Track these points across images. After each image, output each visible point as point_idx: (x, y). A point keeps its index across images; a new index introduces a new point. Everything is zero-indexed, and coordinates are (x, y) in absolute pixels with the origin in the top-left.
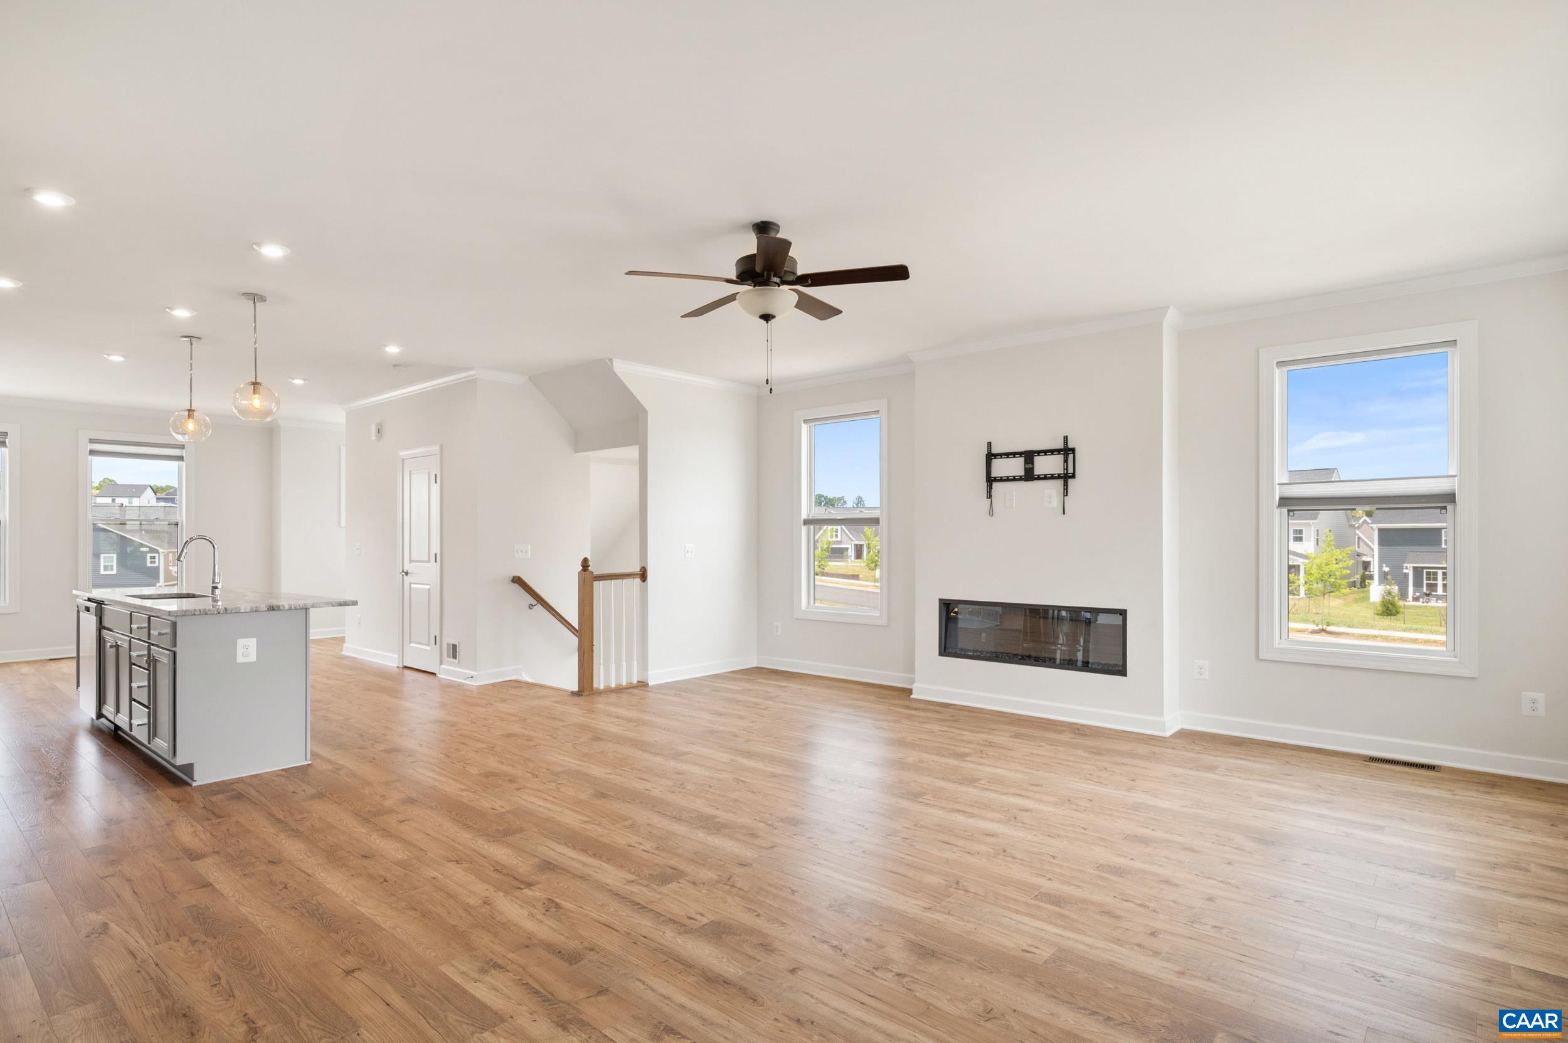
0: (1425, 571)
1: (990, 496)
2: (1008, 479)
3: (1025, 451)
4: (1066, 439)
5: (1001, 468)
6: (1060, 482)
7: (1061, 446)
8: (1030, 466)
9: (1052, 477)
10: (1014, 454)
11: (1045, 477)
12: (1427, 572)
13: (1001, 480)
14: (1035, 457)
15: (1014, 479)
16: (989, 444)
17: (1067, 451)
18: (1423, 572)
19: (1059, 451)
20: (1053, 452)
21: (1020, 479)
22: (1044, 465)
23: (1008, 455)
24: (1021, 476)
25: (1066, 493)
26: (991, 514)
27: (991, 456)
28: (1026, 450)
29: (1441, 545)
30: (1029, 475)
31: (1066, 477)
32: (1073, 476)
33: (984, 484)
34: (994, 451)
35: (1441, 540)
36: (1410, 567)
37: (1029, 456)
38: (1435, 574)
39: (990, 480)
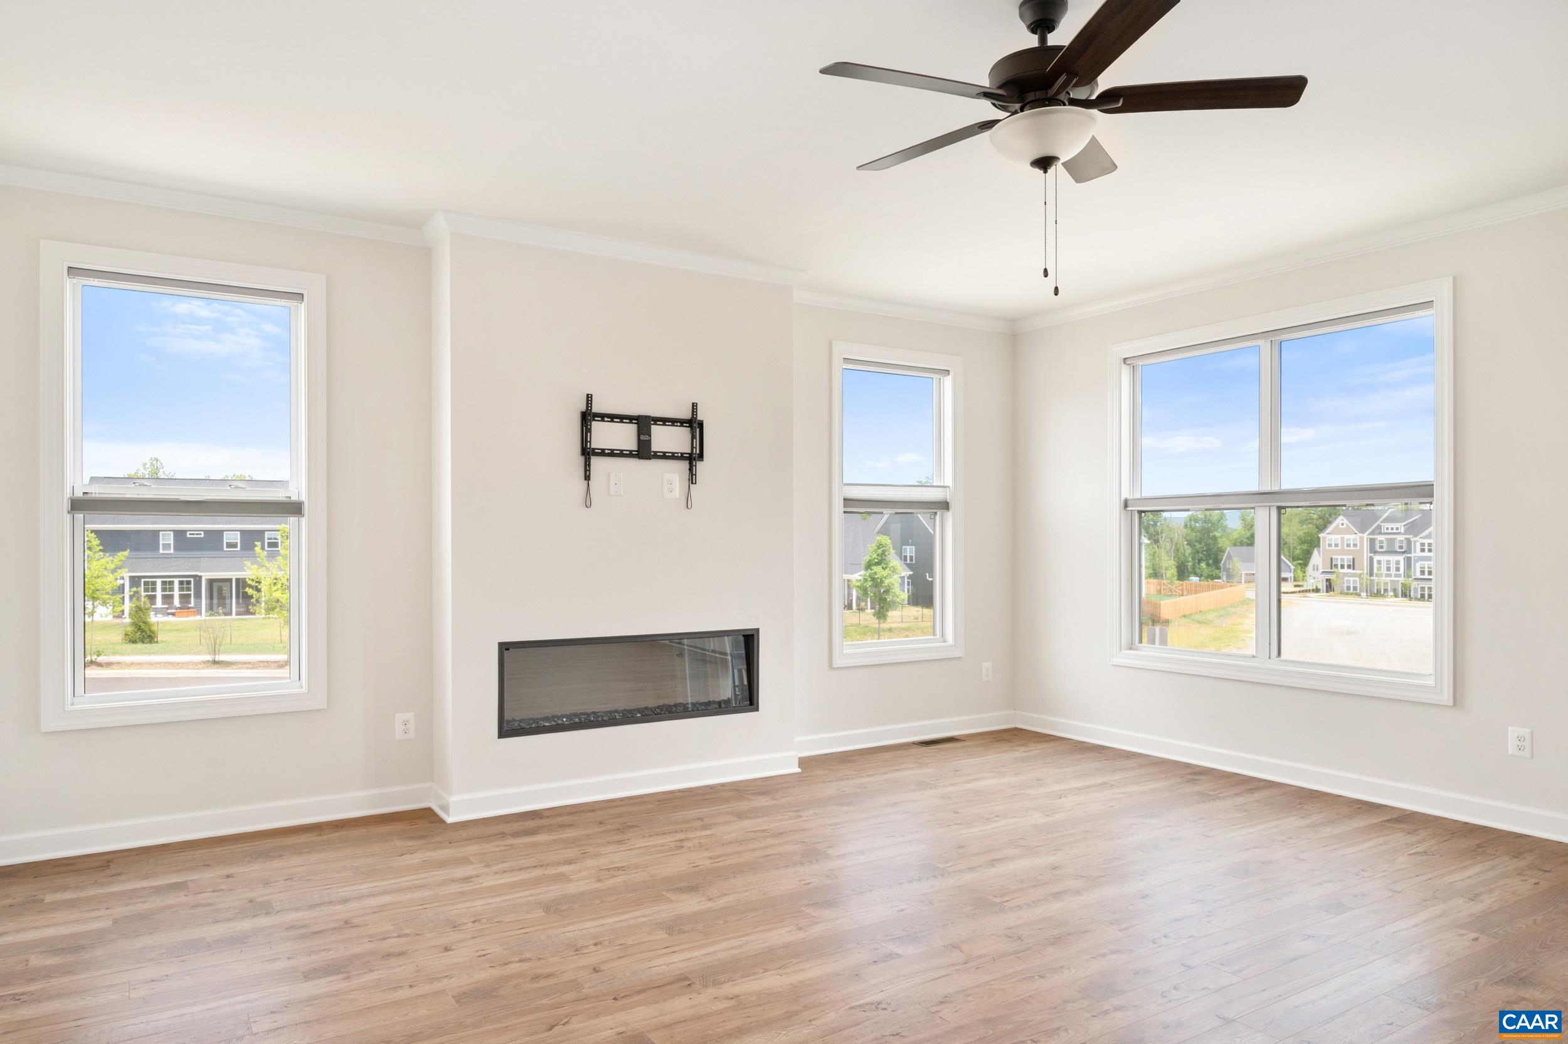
0: (143, 580)
1: (587, 477)
2: (612, 454)
3: (639, 416)
4: (694, 406)
5: (604, 435)
6: (685, 465)
7: (686, 414)
8: (643, 438)
9: (673, 456)
10: (621, 418)
11: (664, 456)
12: (145, 582)
13: (603, 453)
14: (652, 426)
15: (621, 454)
16: (589, 398)
17: (694, 425)
18: (140, 582)
19: (682, 422)
20: (673, 422)
21: (630, 455)
22: (664, 439)
23: (612, 418)
24: (631, 451)
25: (692, 477)
26: (588, 504)
27: (587, 417)
28: (640, 414)
29: (159, 549)
30: (644, 451)
31: (693, 458)
32: (701, 456)
33: (581, 460)
34: (596, 408)
35: (159, 544)
36: (126, 576)
37: (644, 424)
38: (154, 583)
39: (587, 452)
